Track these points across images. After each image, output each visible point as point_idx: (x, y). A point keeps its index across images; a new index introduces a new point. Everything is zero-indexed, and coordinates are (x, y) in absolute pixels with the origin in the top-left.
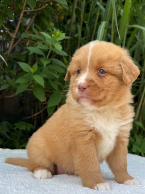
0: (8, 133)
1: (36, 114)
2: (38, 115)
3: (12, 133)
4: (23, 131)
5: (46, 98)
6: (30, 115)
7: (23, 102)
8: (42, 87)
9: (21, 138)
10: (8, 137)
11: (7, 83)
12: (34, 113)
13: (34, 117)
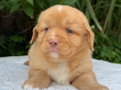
0: (5, 44)
1: (26, 30)
2: (27, 31)
3: (8, 45)
4: (16, 42)
5: (34, 16)
6: (21, 31)
7: (16, 22)
8: (31, 5)
9: (15, 48)
10: (5, 48)
11: (3, 4)
12: (24, 29)
13: (24, 32)
